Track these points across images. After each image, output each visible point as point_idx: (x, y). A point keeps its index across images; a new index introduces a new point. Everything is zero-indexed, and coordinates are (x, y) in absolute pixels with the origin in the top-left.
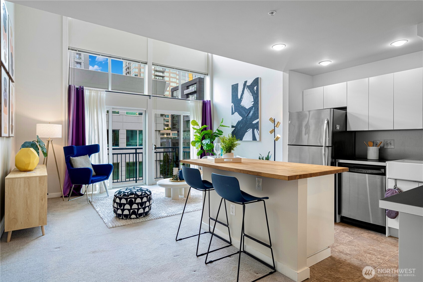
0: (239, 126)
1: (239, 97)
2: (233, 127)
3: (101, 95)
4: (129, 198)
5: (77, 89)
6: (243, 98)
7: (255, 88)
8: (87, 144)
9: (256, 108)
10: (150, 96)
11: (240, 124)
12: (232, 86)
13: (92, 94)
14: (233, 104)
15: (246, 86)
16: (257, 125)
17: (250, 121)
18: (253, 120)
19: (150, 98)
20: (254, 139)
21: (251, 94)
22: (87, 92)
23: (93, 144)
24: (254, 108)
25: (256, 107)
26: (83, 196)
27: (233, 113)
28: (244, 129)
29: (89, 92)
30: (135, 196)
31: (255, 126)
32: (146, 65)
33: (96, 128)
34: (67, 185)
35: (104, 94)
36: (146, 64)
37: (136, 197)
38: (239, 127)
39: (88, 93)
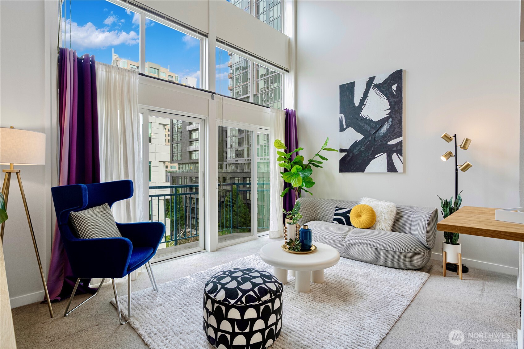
0: (357, 149)
1: (357, 103)
2: (342, 151)
3: (129, 80)
4: (262, 304)
5: (79, 60)
6: (365, 105)
7: (394, 87)
8: (103, 180)
9: (396, 120)
10: (213, 93)
11: (360, 146)
12: (342, 87)
13: (113, 75)
14: (342, 115)
15: (373, 85)
16: (399, 146)
17: (380, 141)
18: (389, 138)
19: (213, 98)
20: (392, 168)
21: (383, 97)
22: (102, 70)
23: (115, 180)
24: (390, 120)
25: (396, 117)
26: (97, 293)
27: (342, 129)
28: (369, 154)
29: (106, 71)
30: (271, 296)
31: (395, 149)
32: (204, 38)
33: (120, 145)
34: (57, 274)
35: (136, 79)
36: (206, 36)
37: (273, 297)
38: (356, 151)
39: (104, 73)
